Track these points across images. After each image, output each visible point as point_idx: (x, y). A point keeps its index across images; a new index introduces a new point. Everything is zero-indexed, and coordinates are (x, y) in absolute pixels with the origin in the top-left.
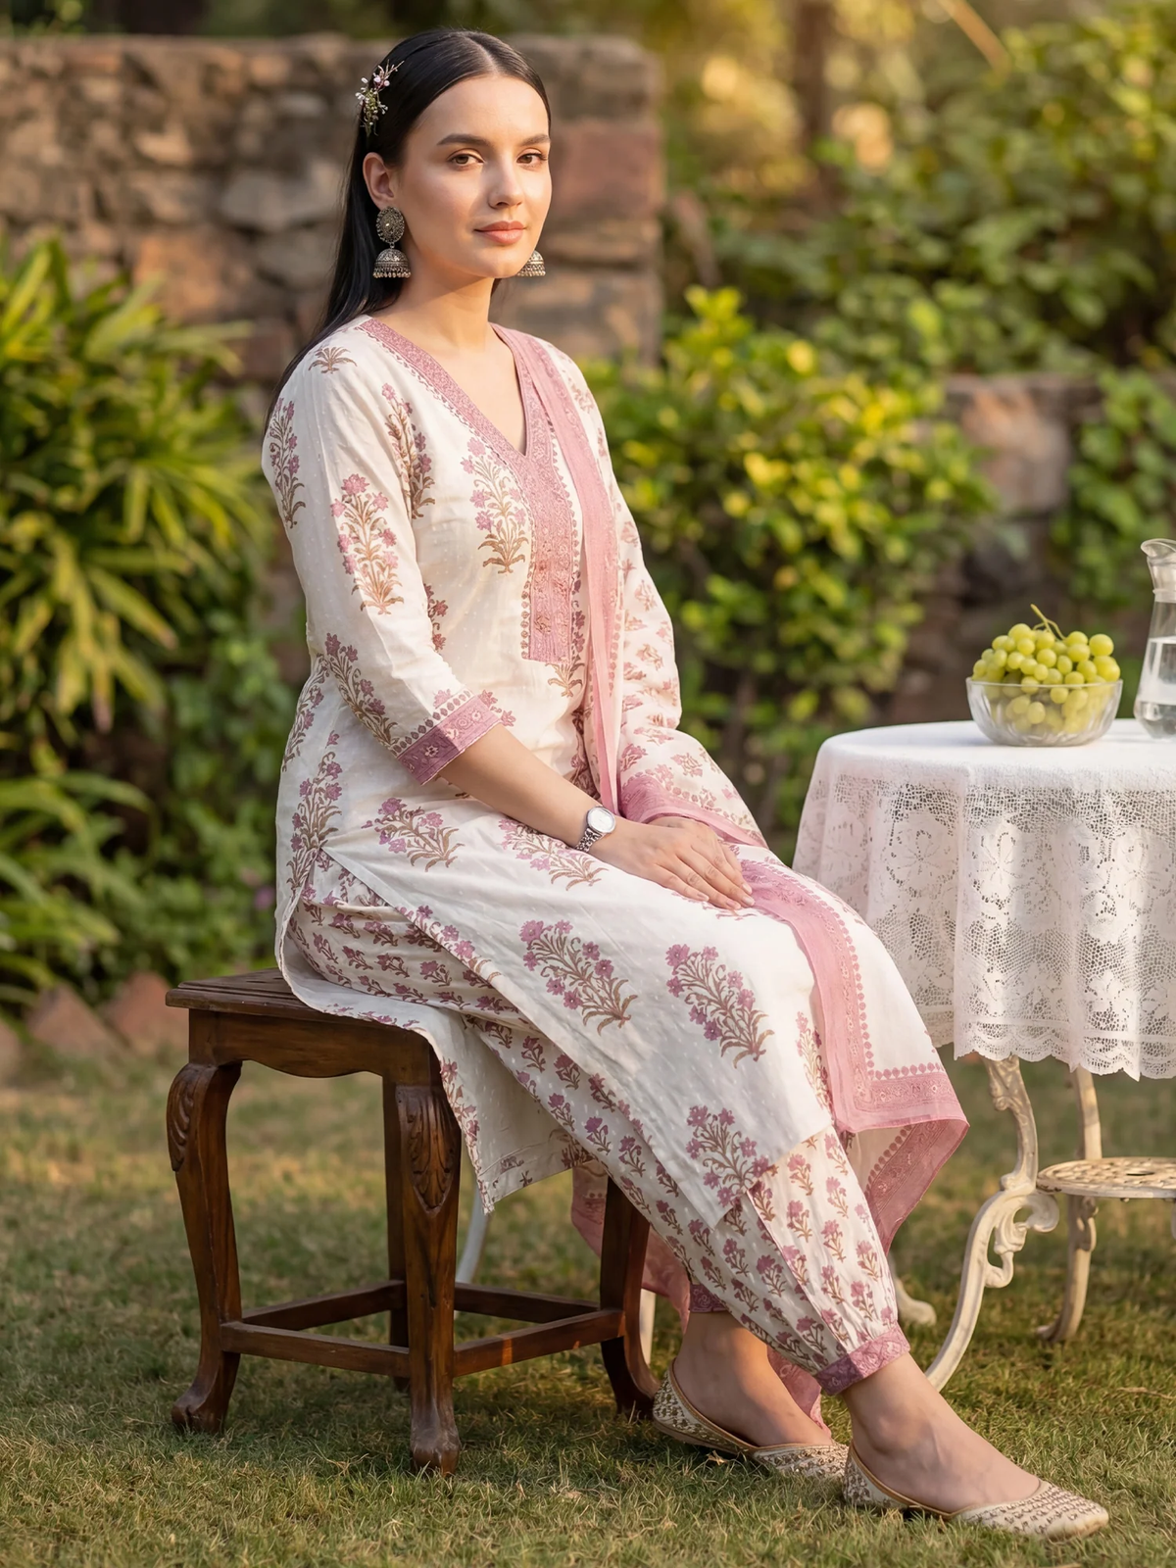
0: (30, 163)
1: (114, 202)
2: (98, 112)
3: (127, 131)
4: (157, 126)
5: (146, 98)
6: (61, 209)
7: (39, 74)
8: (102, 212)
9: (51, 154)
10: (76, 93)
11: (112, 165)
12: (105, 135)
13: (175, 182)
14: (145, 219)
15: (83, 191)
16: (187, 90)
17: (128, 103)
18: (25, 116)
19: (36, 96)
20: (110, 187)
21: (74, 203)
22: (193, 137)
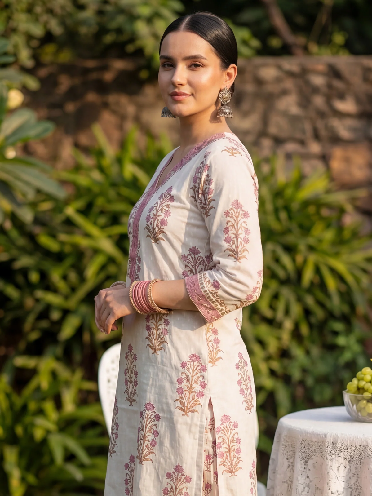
0: (285, 114)
1: (323, 133)
2: (316, 90)
3: (329, 99)
4: (342, 97)
5: (338, 84)
6: (298, 135)
7: (291, 74)
8: (317, 136)
9: (295, 110)
10: (307, 83)
11: (322, 115)
12: (319, 101)
13: (350, 122)
14: (336, 140)
15: (308, 127)
16: (357, 81)
17: (330, 86)
18: (285, 93)
19: (289, 84)
20: (320, 124)
21: (304, 132)
22: (358, 101)
